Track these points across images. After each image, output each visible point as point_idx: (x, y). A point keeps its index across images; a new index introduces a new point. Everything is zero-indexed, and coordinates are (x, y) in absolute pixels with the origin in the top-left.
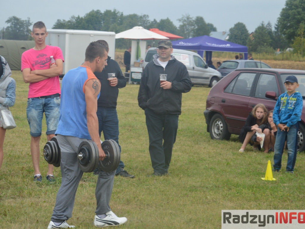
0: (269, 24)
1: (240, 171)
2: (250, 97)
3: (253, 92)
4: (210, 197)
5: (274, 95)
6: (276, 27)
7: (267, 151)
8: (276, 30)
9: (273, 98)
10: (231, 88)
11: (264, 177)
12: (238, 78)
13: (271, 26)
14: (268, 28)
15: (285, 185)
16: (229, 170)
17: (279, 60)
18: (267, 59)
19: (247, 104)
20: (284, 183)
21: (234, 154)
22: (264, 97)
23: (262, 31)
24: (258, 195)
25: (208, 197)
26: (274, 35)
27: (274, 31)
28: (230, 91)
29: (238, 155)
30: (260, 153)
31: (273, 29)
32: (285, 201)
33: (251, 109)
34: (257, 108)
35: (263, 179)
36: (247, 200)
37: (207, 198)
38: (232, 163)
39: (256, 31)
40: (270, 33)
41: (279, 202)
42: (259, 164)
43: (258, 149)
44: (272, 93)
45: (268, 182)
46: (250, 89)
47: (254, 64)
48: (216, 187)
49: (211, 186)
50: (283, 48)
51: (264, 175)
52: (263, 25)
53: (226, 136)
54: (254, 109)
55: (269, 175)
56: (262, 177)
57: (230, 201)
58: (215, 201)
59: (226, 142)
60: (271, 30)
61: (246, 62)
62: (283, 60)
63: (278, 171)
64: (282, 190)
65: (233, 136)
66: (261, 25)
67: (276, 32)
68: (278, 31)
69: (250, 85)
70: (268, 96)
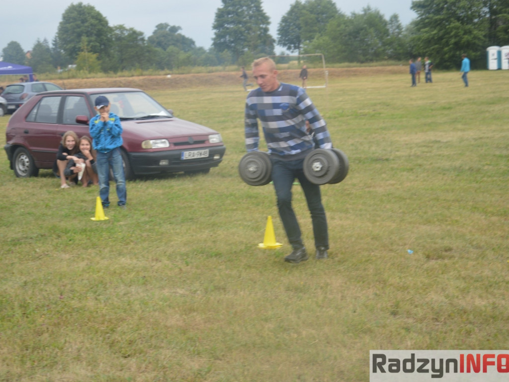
0: (45, 40)
1: (63, 213)
2: (57, 125)
3: (60, 118)
4: (39, 250)
5: (85, 119)
6: (54, 43)
7: (85, 184)
8: (54, 47)
9: (85, 123)
10: (34, 116)
11: (94, 217)
12: (40, 104)
13: (47, 43)
14: (44, 45)
15: (122, 223)
16: (50, 213)
17: (65, 79)
18: (51, 79)
19: (54, 133)
20: (119, 221)
21: (50, 193)
22: (74, 122)
23: (40, 48)
24: (95, 240)
25: (37, 250)
26: (52, 52)
27: (53, 48)
28: (32, 120)
29: (54, 193)
30: (79, 188)
31: (51, 46)
32: (127, 244)
33: (60, 139)
34: (66, 136)
35: (93, 219)
36: (83, 248)
37: (36, 252)
38: (51, 204)
39: (34, 49)
40: (48, 49)
41: (121, 246)
42: (82, 201)
43: (74, 184)
44: (83, 116)
45: (101, 222)
46: (56, 115)
47: (41, 86)
48: (42, 236)
49: (35, 235)
50: (63, 65)
51: (93, 214)
52: (39, 42)
53: (34, 172)
54: (63, 138)
55: (100, 214)
56: (92, 217)
57: (65, 252)
58: (47, 255)
59: (35, 179)
60: (48, 46)
61: (33, 85)
62: (69, 78)
63: (107, 207)
64: (120, 231)
65: (41, 171)
66: (37, 43)
67: (54, 49)
68: (56, 47)
69: (55, 110)
70: (79, 122)
